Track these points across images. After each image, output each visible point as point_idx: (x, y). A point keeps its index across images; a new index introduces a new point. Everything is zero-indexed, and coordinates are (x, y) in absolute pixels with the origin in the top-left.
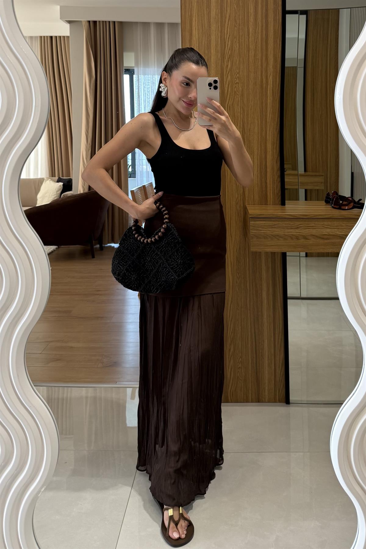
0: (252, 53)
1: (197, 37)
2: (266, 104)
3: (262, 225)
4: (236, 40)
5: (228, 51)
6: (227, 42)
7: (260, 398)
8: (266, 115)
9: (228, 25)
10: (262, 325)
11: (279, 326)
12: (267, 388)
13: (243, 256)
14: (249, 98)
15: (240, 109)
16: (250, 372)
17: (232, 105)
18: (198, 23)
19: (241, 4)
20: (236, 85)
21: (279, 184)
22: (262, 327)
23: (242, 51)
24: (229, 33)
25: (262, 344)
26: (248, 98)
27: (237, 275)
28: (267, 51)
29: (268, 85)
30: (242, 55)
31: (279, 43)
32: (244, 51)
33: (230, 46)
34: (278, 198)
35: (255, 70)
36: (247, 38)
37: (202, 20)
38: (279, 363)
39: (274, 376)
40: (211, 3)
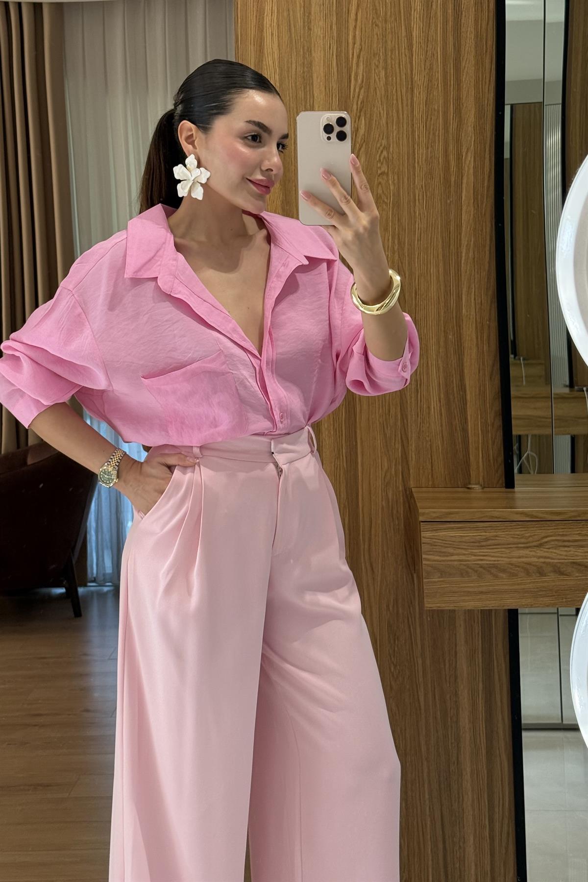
0: (420, 96)
1: (276, 56)
2: (459, 226)
3: (453, 539)
4: (379, 61)
5: (357, 90)
6: (355, 67)
8: (458, 253)
9: (356, 20)
10: (461, 799)
11: (503, 800)
13: (406, 621)
14: (415, 213)
18: (278, 19)
20: (380, 180)
21: (500, 434)
22: (459, 802)
24: (358, 43)
25: (460, 846)
26: (412, 210)
27: (392, 670)
28: (459, 88)
29: (462, 177)
30: (395, 102)
31: (488, 66)
32: (399, 89)
33: (363, 75)
34: (497, 471)
35: (430, 141)
36: (406, 55)
37: (289, 10)
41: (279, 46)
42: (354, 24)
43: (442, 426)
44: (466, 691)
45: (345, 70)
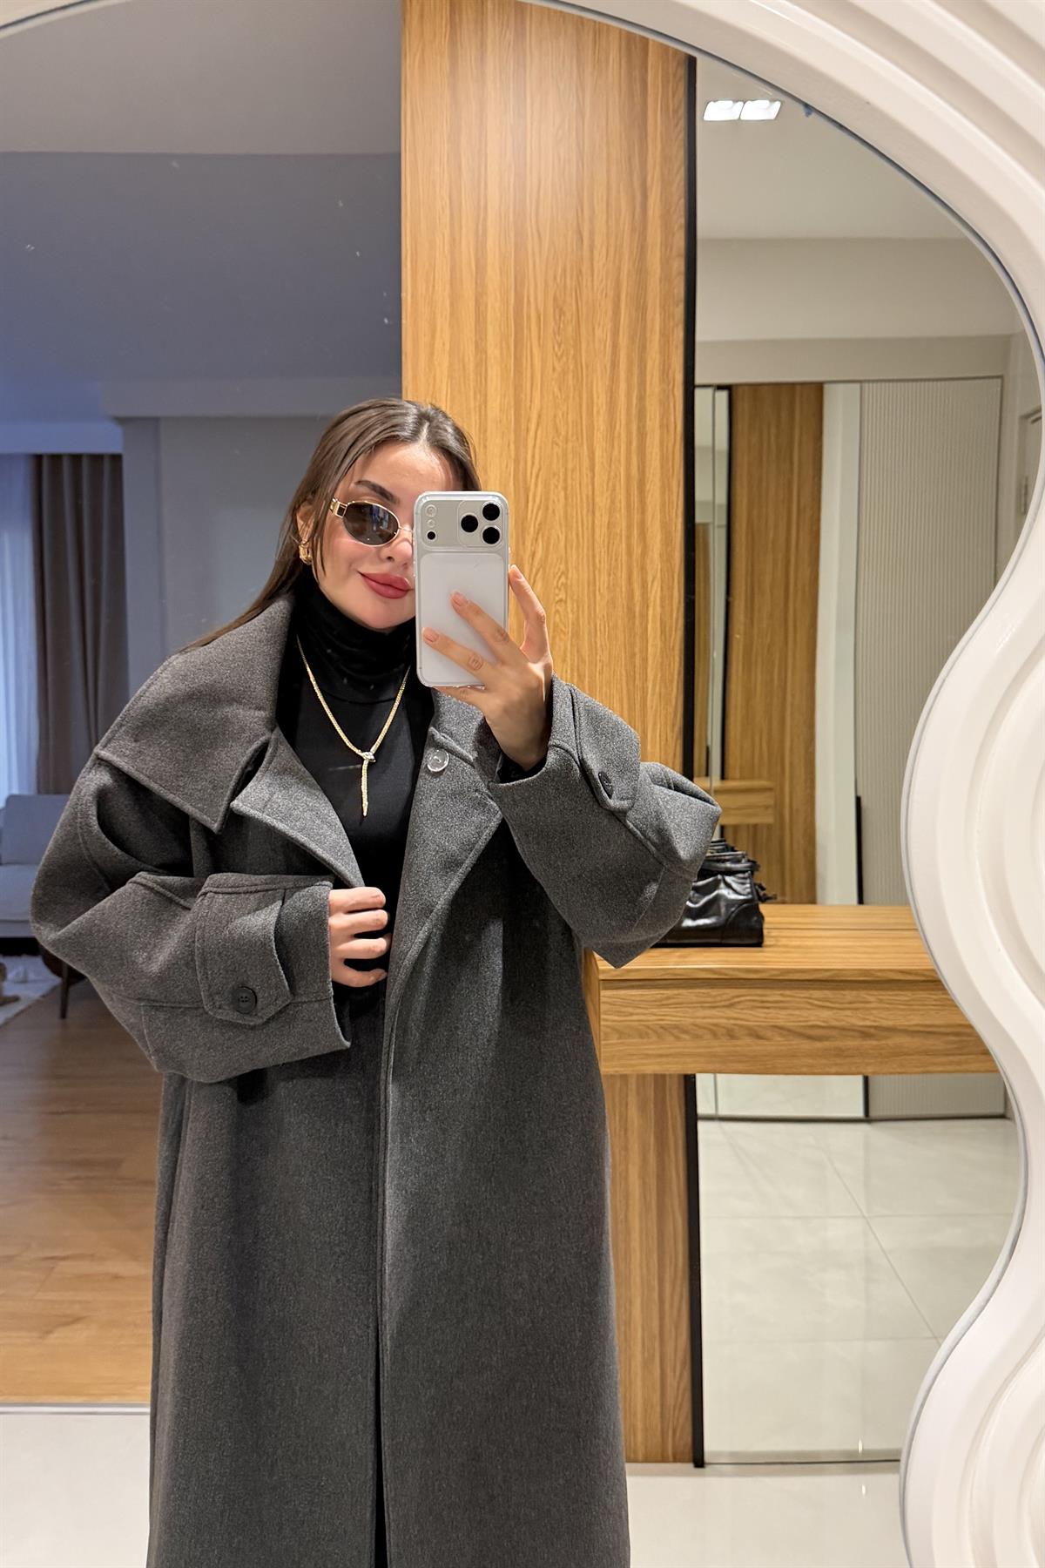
0: (602, 519)
2: (645, 660)
3: (633, 998)
4: (558, 481)
5: (535, 511)
6: (532, 487)
8: (643, 688)
9: (536, 438)
10: (628, 1259)
12: (640, 1425)
14: (596, 643)
15: (572, 670)
19: (571, 382)
20: (558, 607)
22: (626, 1262)
23: (575, 515)
24: (537, 462)
25: (626, 1309)
26: (592, 641)
28: (643, 511)
29: (648, 607)
30: (575, 525)
31: (675, 489)
32: (579, 511)
33: (541, 496)
35: (613, 568)
36: (587, 475)
38: (675, 1360)
39: (658, 1393)
40: (489, 378)
42: (534, 441)
44: (636, 1146)
45: (522, 491)
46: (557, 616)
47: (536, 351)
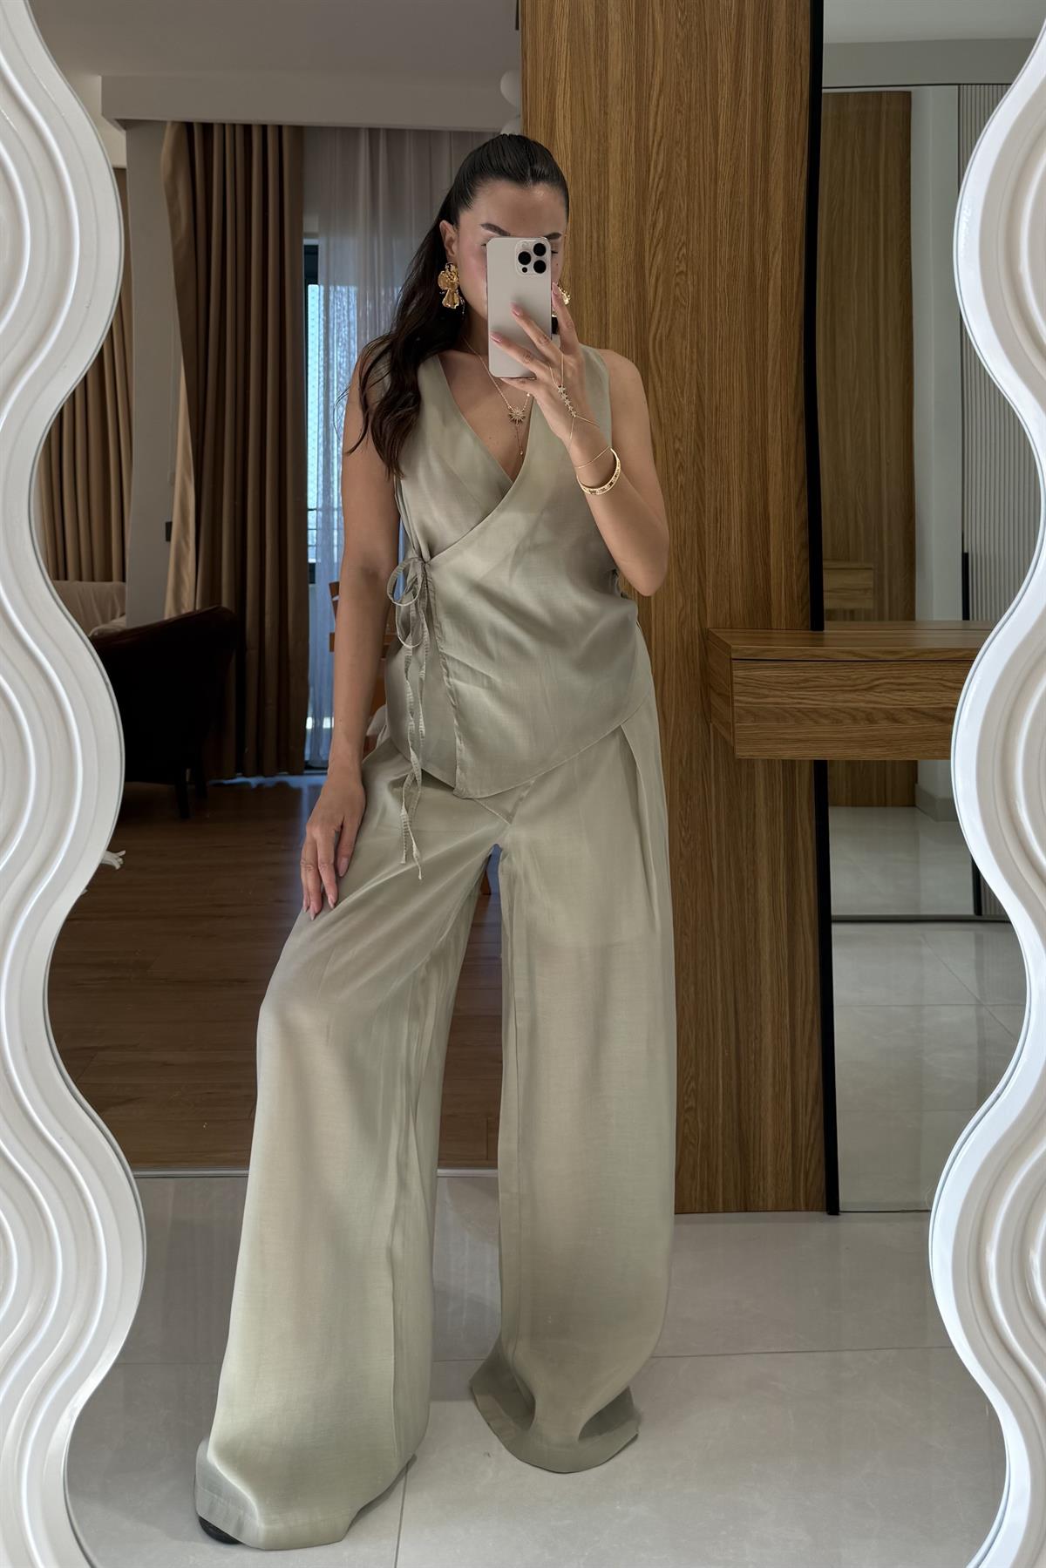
0: (724, 187)
2: (765, 337)
3: (769, 679)
5: (656, 180)
6: (654, 155)
7: (752, 1198)
8: (763, 367)
9: (658, 105)
10: (758, 982)
11: (806, 982)
12: (770, 1169)
14: (716, 318)
15: (691, 348)
16: (721, 1121)
17: (668, 336)
18: (571, 101)
19: (694, 50)
20: (678, 280)
21: (806, 568)
22: (755, 984)
23: (697, 183)
24: (659, 130)
25: (756, 1038)
26: (713, 316)
27: (683, 834)
28: (766, 179)
29: (768, 279)
30: (697, 194)
31: (799, 157)
32: (701, 180)
33: (663, 164)
34: (802, 610)
35: (734, 237)
36: (710, 143)
37: (583, 92)
38: (807, 1094)
39: (790, 1132)
40: (610, 43)
41: (572, 129)
42: (655, 109)
43: (742, 558)
44: (765, 859)
45: (643, 159)
46: (677, 289)
47: (658, 16)
